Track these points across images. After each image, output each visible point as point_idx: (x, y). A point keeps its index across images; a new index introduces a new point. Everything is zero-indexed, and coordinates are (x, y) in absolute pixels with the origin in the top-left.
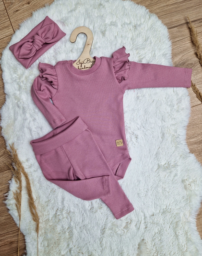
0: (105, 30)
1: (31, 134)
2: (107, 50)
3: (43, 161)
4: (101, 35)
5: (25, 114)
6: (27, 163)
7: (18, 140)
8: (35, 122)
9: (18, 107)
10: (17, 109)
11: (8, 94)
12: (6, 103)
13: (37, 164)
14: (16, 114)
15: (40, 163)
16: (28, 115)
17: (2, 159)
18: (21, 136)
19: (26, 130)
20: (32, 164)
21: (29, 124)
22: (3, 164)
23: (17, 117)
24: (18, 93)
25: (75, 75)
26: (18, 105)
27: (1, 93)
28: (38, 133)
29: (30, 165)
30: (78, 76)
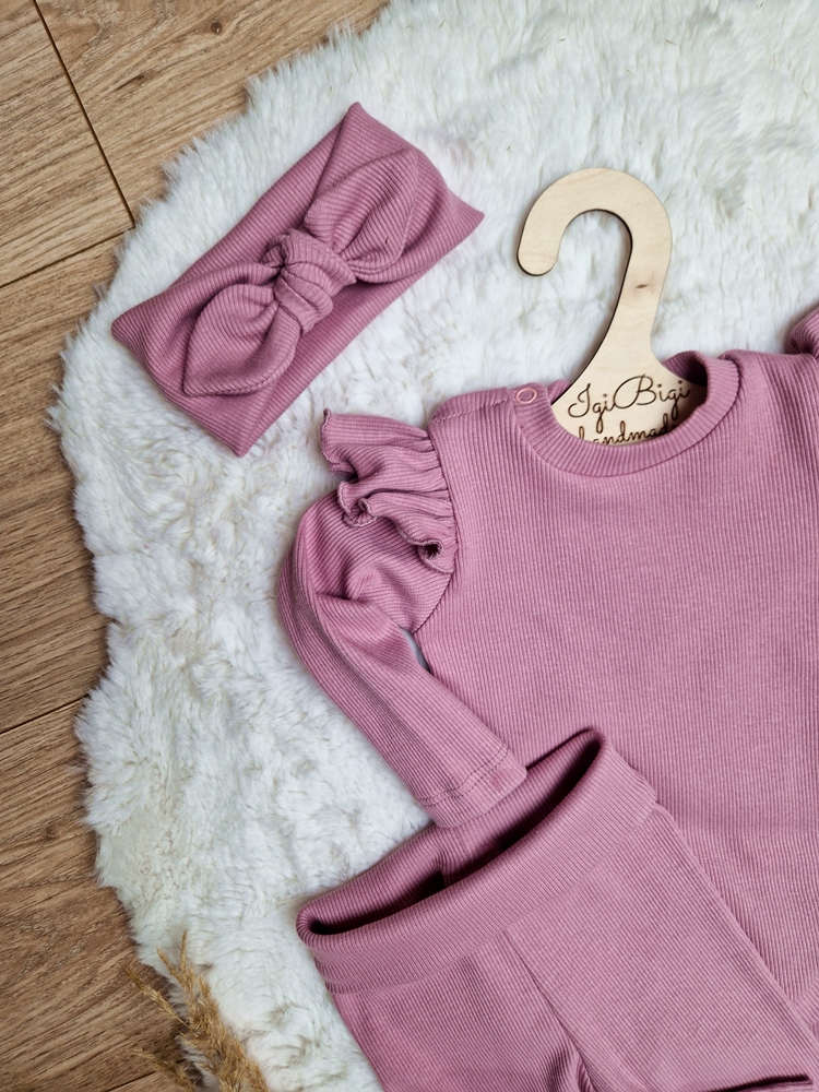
0: (740, 181)
1: (292, 858)
2: (747, 303)
3: (380, 1020)
4: (708, 212)
5: (246, 740)
6: (275, 1038)
7: (206, 901)
8: (312, 779)
9: (197, 692)
10: (188, 708)
11: (121, 620)
12: (117, 675)
13: (339, 1036)
14: (187, 743)
15: (365, 1037)
16: (261, 744)
17: (112, 1012)
18: (227, 878)
19: (257, 836)
20: (311, 1035)
21: (274, 796)
22: (122, 1037)
23: (190, 763)
24: (187, 606)
25: (569, 478)
26: (192, 685)
27: (74, 609)
28: (337, 851)
29: (297, 1043)
30: (582, 483)
